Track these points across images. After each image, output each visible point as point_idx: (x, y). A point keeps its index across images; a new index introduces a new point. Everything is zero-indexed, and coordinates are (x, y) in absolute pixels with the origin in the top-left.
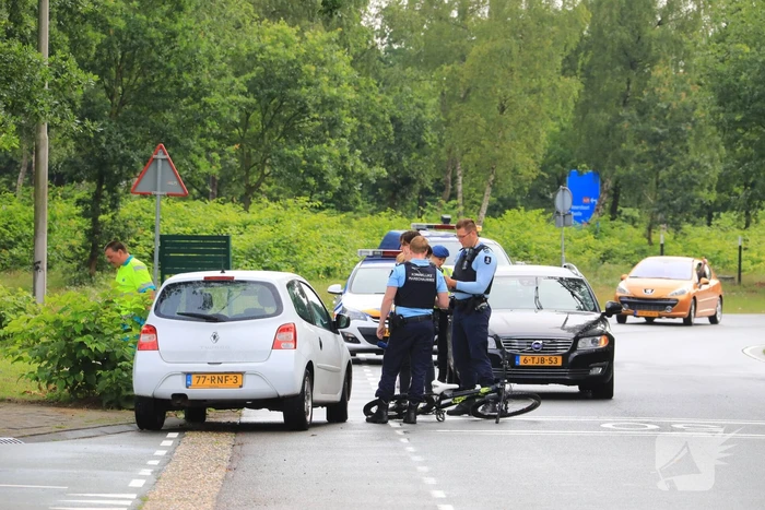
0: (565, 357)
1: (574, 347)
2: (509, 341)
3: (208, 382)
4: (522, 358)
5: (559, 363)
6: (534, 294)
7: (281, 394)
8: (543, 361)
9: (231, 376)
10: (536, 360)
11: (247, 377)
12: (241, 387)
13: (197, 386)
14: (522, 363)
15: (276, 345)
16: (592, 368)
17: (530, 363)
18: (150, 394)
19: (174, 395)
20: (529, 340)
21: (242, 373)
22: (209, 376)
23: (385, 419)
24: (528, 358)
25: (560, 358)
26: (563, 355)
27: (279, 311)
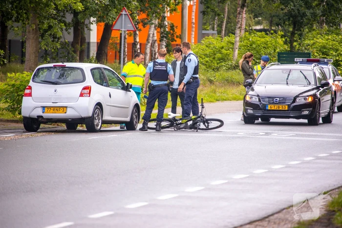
0: (289, 106)
1: (294, 101)
2: (264, 98)
3: (52, 111)
4: (269, 106)
5: (286, 109)
6: (287, 77)
7: (83, 116)
8: (279, 107)
9: (61, 108)
10: (276, 107)
11: (68, 109)
12: (66, 113)
13: (47, 112)
14: (269, 108)
15: (82, 95)
16: (303, 111)
17: (273, 109)
18: (28, 116)
19: (38, 116)
20: (273, 98)
21: (66, 107)
22: (52, 108)
23: (146, 129)
24: (272, 106)
25: (287, 107)
26: (288, 105)
27: (84, 80)
